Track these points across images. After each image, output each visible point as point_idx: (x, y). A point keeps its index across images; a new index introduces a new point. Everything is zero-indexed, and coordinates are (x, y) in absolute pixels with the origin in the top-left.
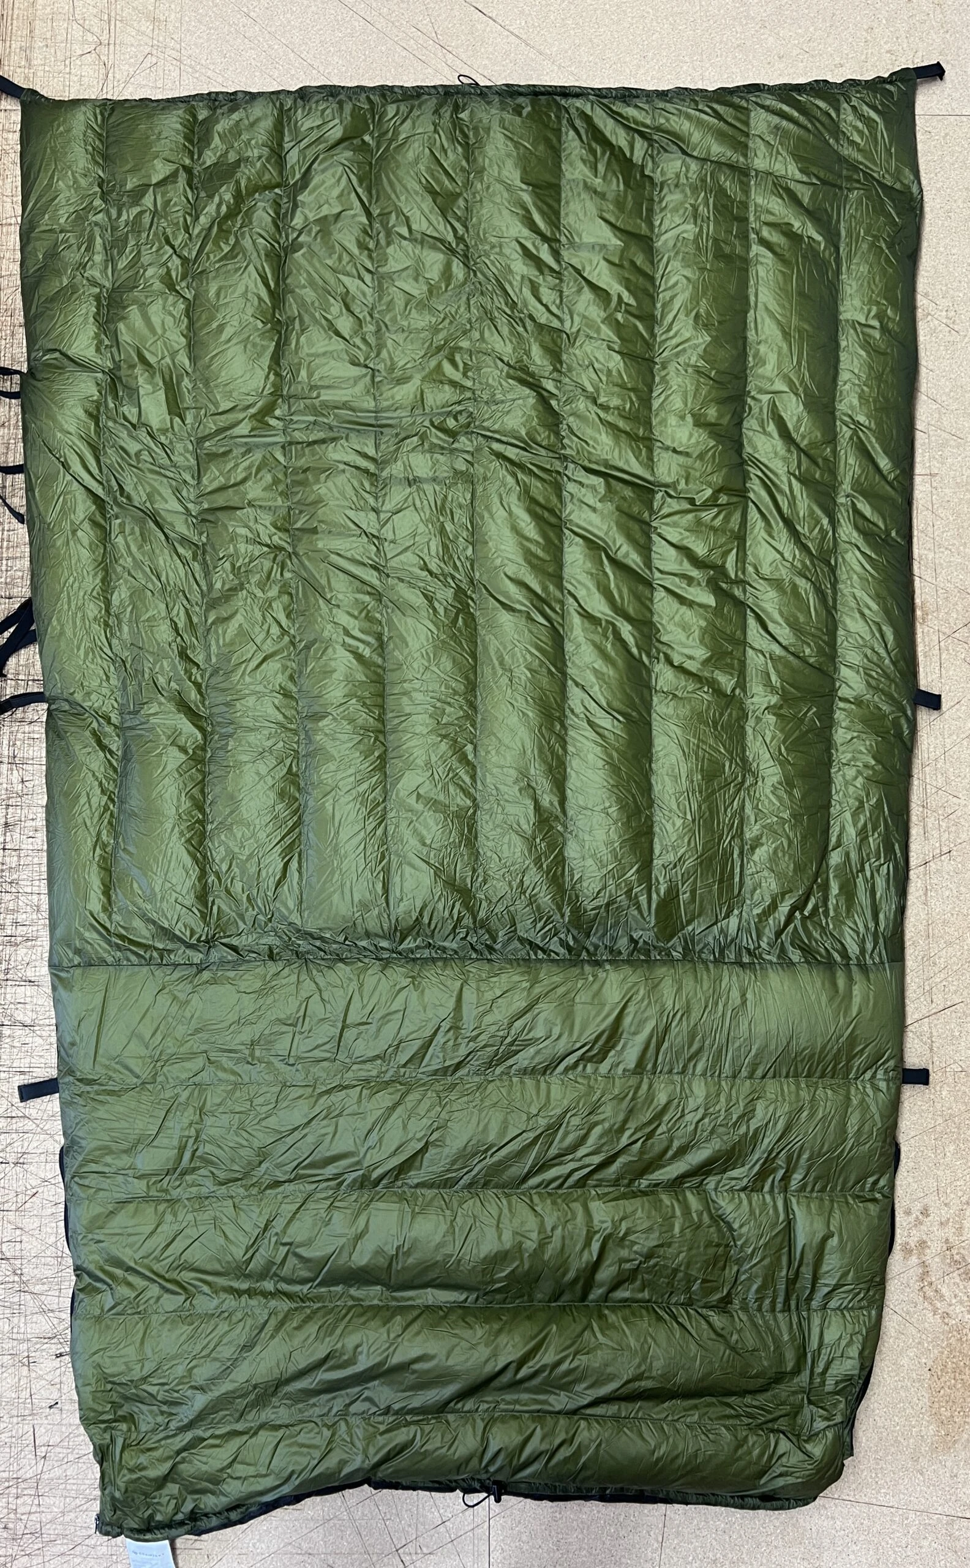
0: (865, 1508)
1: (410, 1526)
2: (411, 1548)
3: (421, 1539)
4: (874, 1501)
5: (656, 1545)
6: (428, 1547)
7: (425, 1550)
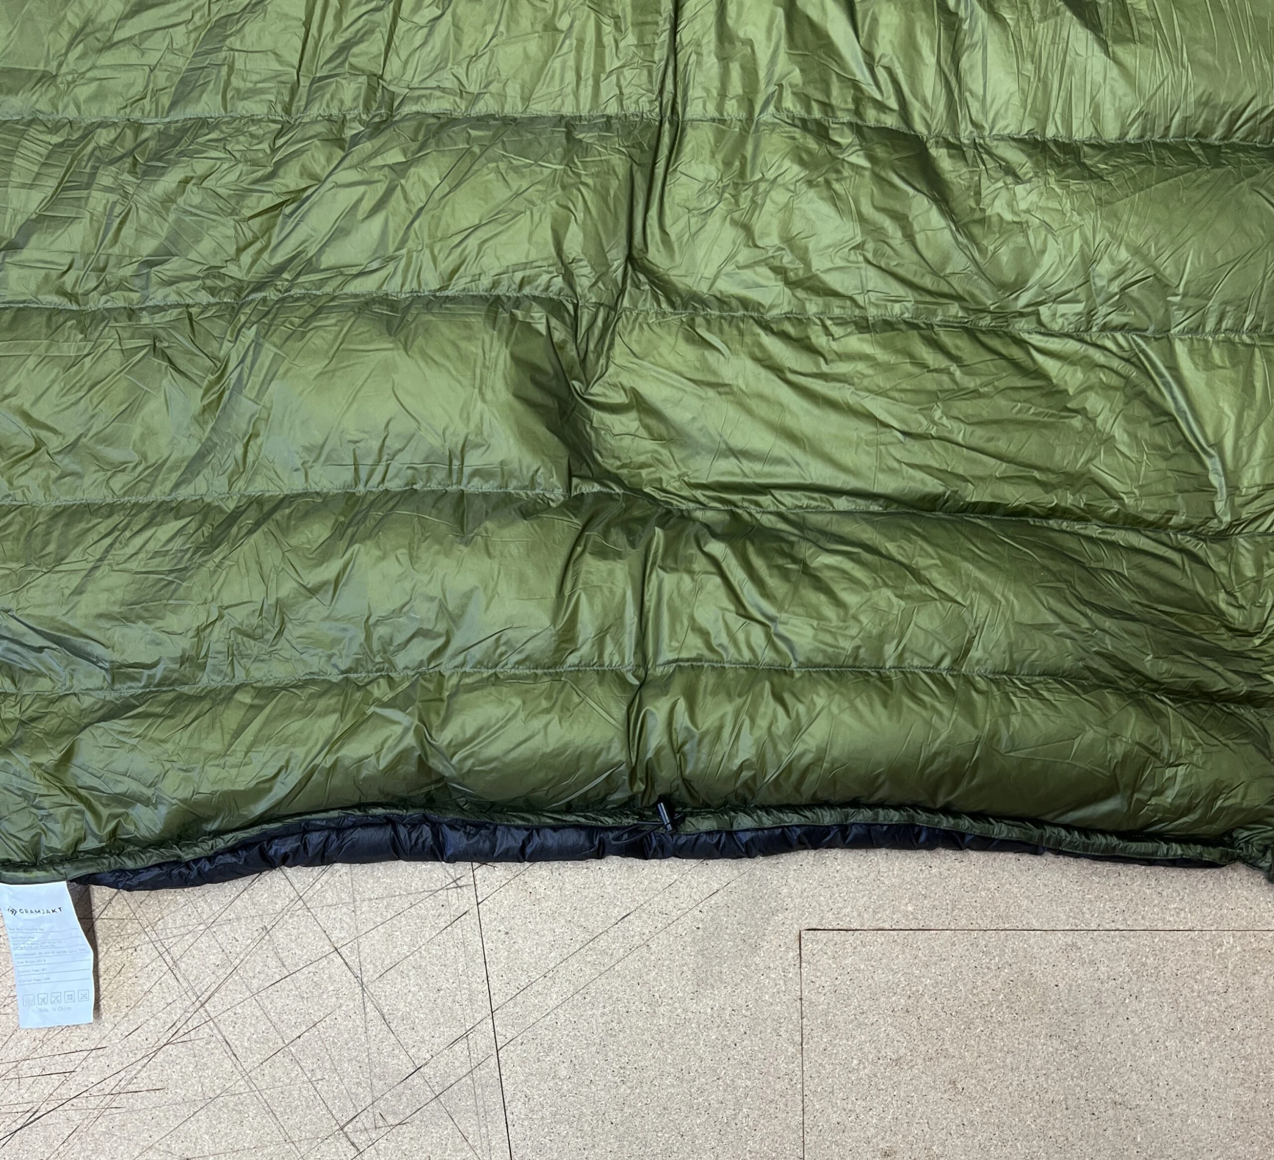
0: (1145, 938)
1: (359, 1084)
2: (365, 1120)
3: (382, 1103)
4: (1160, 926)
5: (791, 1049)
6: (395, 1113)
7: (391, 1120)
